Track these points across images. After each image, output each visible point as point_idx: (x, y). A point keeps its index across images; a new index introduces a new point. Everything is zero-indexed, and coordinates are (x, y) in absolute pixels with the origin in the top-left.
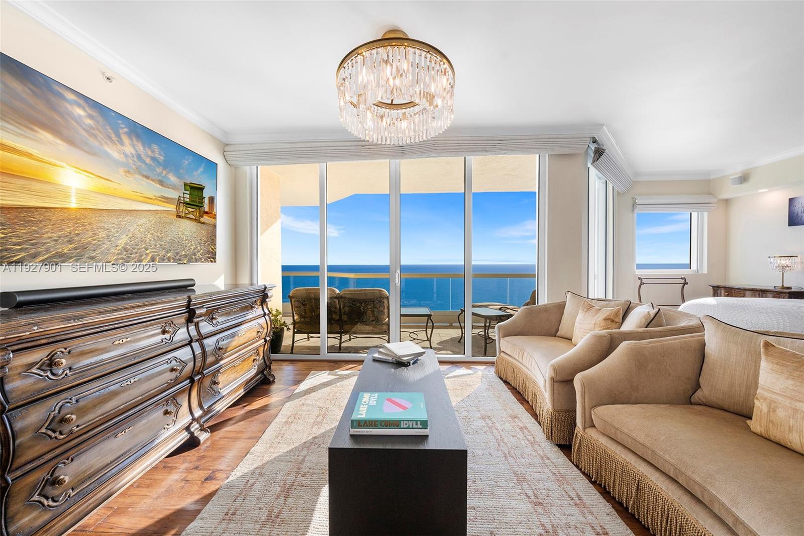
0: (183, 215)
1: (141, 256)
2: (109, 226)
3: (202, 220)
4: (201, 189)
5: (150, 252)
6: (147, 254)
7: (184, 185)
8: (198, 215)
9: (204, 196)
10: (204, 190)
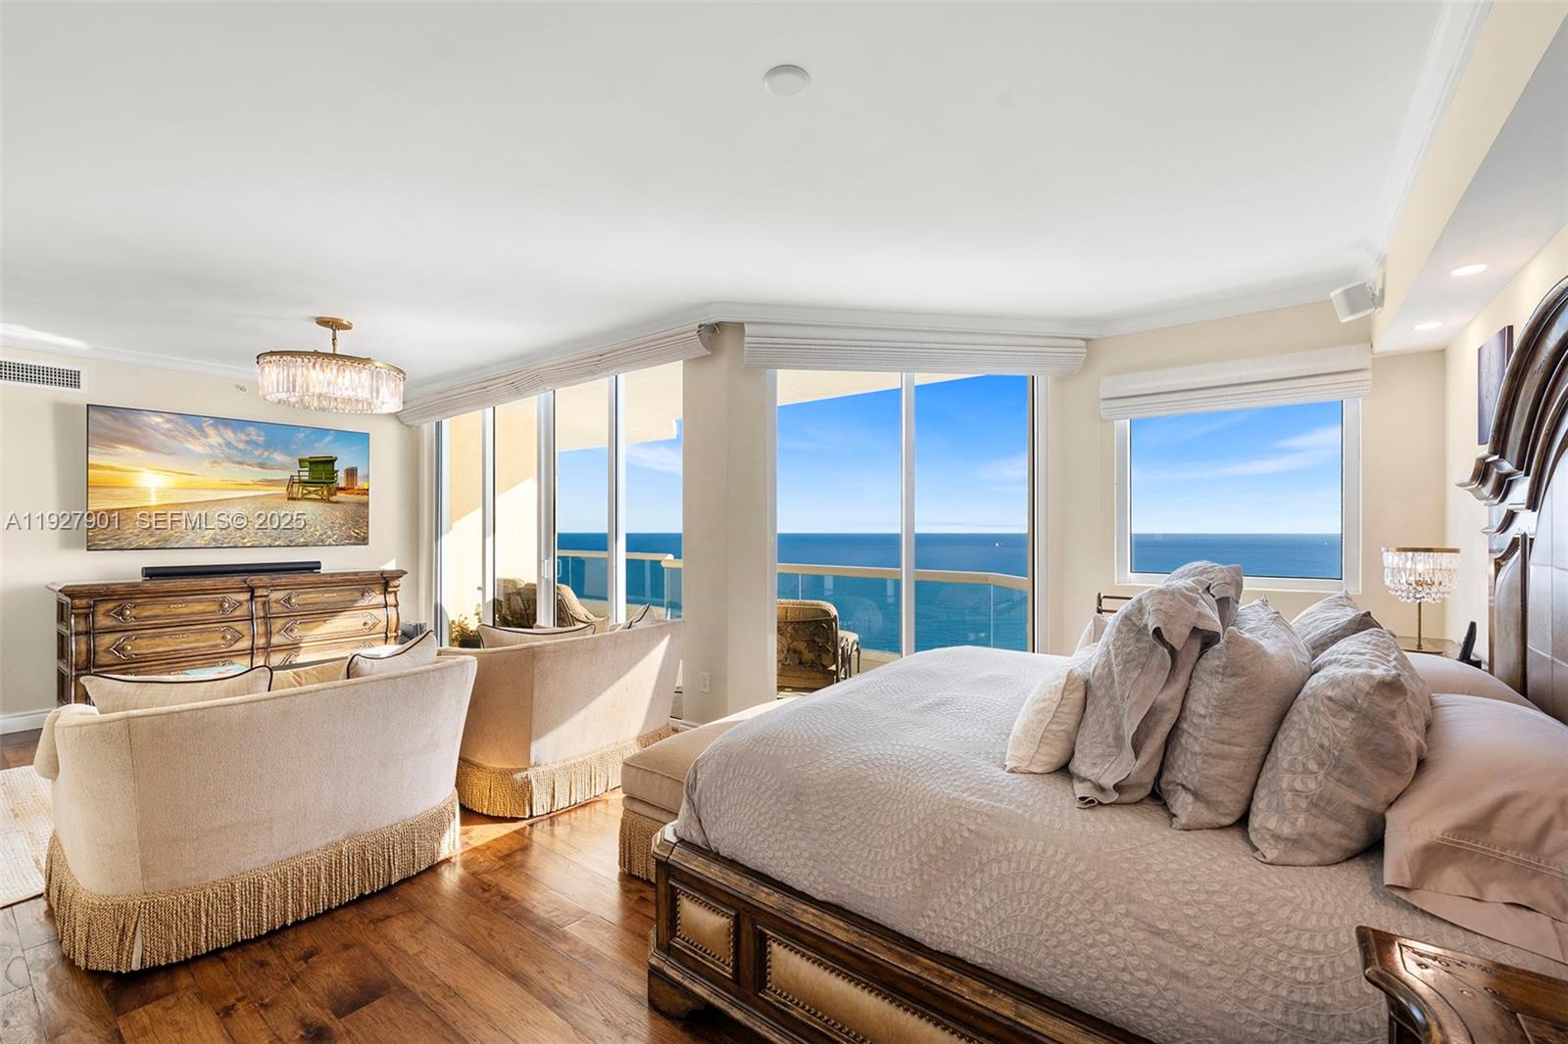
0: (300, 496)
3: (334, 498)
4: (331, 461)
7: (300, 461)
8: (325, 493)
9: (336, 469)
10: (336, 463)
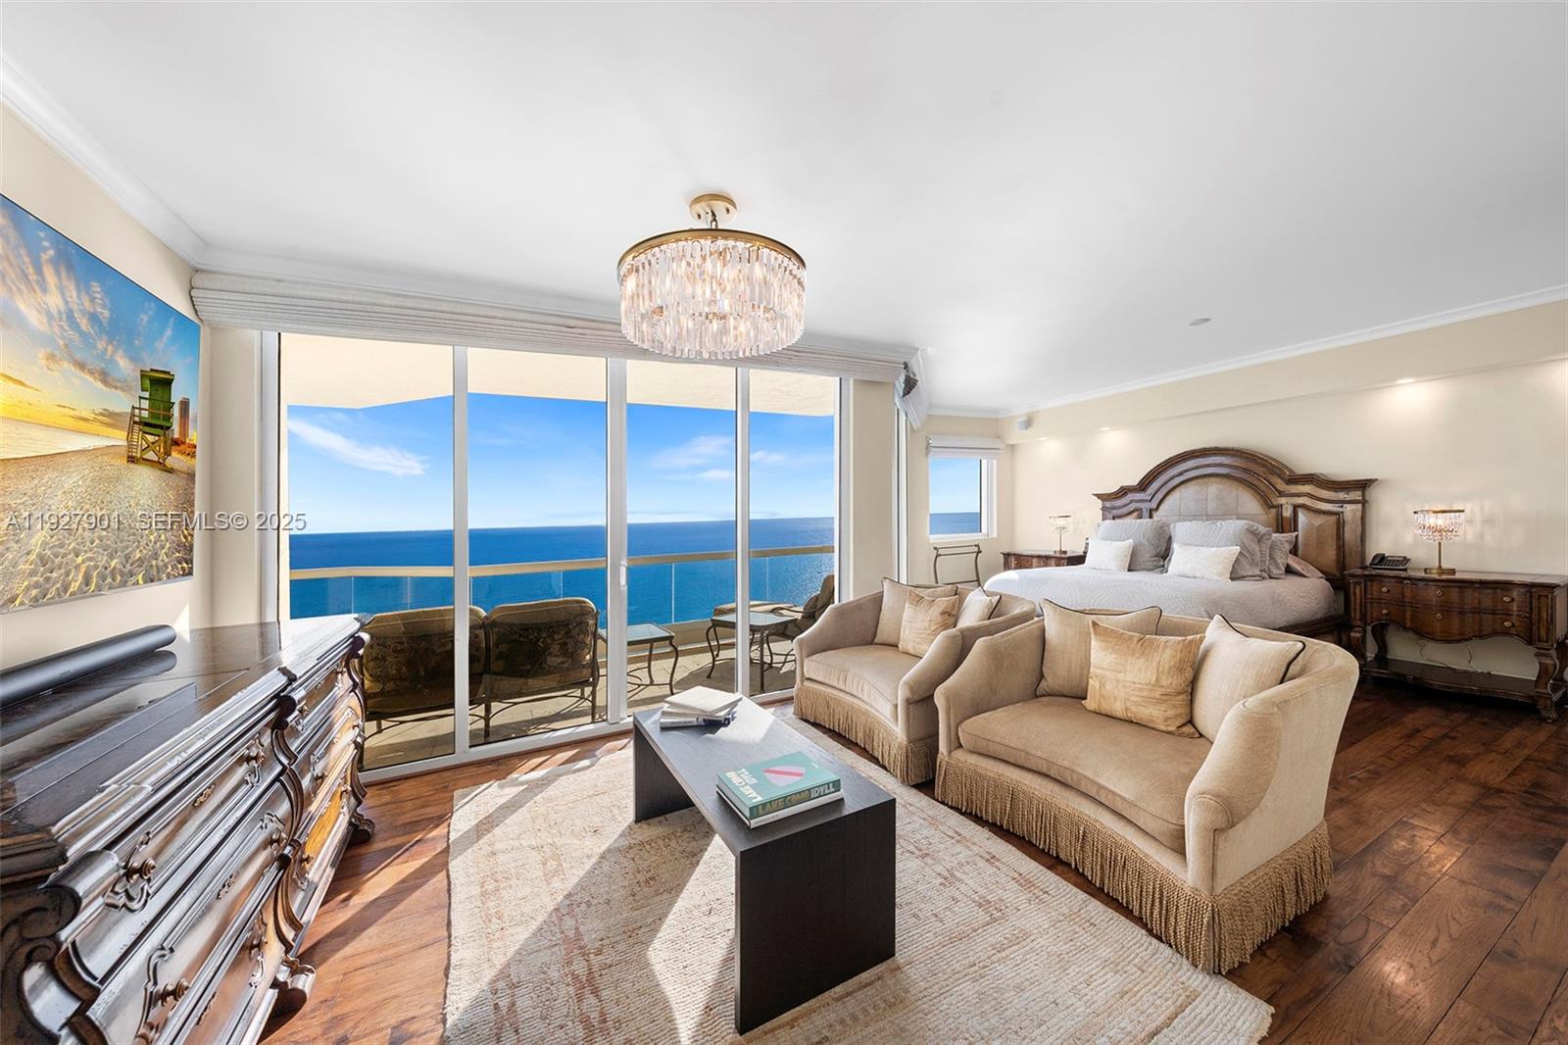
0: (139, 455)
1: (68, 574)
2: (18, 501)
3: (170, 462)
4: (168, 382)
5: (83, 562)
6: (77, 567)
7: (142, 376)
8: (162, 450)
9: (172, 401)
10: (174, 383)
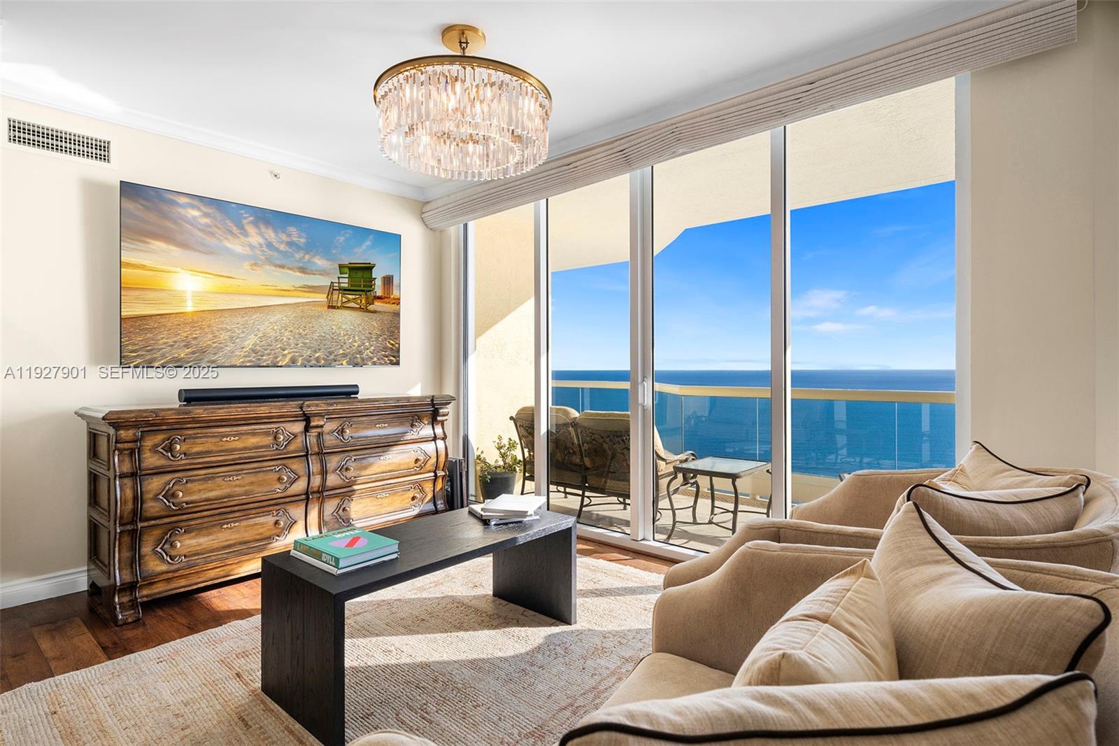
0: (339, 305)
1: (276, 358)
2: (233, 326)
3: (371, 307)
4: (369, 268)
5: (289, 353)
6: (284, 356)
7: (340, 267)
8: (363, 301)
9: (373, 277)
10: (374, 270)
